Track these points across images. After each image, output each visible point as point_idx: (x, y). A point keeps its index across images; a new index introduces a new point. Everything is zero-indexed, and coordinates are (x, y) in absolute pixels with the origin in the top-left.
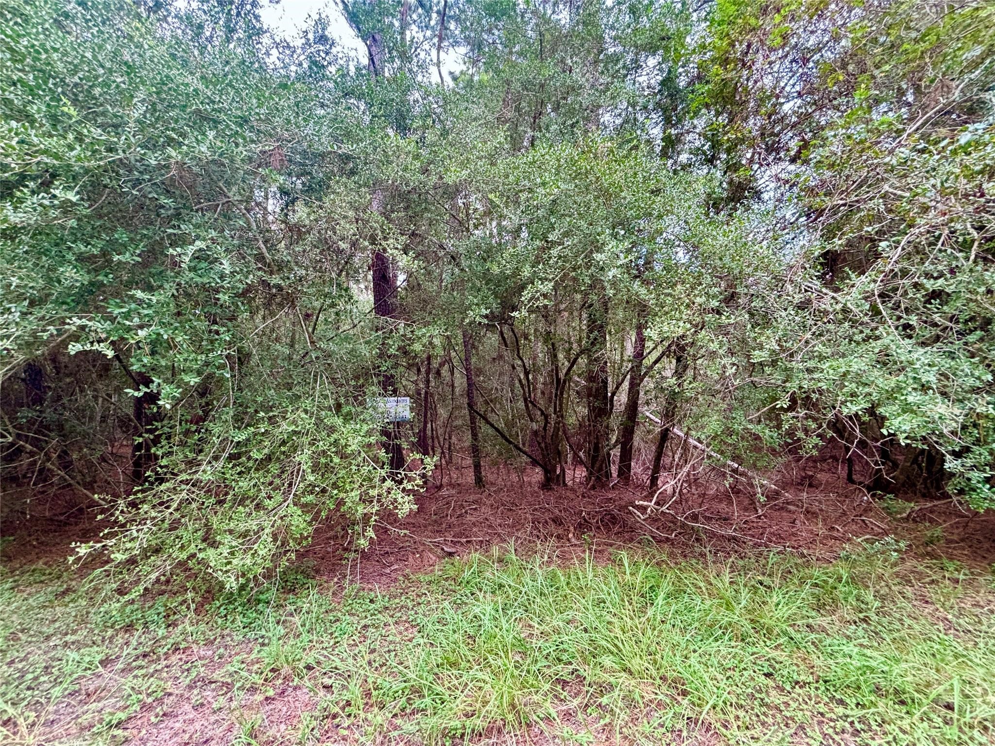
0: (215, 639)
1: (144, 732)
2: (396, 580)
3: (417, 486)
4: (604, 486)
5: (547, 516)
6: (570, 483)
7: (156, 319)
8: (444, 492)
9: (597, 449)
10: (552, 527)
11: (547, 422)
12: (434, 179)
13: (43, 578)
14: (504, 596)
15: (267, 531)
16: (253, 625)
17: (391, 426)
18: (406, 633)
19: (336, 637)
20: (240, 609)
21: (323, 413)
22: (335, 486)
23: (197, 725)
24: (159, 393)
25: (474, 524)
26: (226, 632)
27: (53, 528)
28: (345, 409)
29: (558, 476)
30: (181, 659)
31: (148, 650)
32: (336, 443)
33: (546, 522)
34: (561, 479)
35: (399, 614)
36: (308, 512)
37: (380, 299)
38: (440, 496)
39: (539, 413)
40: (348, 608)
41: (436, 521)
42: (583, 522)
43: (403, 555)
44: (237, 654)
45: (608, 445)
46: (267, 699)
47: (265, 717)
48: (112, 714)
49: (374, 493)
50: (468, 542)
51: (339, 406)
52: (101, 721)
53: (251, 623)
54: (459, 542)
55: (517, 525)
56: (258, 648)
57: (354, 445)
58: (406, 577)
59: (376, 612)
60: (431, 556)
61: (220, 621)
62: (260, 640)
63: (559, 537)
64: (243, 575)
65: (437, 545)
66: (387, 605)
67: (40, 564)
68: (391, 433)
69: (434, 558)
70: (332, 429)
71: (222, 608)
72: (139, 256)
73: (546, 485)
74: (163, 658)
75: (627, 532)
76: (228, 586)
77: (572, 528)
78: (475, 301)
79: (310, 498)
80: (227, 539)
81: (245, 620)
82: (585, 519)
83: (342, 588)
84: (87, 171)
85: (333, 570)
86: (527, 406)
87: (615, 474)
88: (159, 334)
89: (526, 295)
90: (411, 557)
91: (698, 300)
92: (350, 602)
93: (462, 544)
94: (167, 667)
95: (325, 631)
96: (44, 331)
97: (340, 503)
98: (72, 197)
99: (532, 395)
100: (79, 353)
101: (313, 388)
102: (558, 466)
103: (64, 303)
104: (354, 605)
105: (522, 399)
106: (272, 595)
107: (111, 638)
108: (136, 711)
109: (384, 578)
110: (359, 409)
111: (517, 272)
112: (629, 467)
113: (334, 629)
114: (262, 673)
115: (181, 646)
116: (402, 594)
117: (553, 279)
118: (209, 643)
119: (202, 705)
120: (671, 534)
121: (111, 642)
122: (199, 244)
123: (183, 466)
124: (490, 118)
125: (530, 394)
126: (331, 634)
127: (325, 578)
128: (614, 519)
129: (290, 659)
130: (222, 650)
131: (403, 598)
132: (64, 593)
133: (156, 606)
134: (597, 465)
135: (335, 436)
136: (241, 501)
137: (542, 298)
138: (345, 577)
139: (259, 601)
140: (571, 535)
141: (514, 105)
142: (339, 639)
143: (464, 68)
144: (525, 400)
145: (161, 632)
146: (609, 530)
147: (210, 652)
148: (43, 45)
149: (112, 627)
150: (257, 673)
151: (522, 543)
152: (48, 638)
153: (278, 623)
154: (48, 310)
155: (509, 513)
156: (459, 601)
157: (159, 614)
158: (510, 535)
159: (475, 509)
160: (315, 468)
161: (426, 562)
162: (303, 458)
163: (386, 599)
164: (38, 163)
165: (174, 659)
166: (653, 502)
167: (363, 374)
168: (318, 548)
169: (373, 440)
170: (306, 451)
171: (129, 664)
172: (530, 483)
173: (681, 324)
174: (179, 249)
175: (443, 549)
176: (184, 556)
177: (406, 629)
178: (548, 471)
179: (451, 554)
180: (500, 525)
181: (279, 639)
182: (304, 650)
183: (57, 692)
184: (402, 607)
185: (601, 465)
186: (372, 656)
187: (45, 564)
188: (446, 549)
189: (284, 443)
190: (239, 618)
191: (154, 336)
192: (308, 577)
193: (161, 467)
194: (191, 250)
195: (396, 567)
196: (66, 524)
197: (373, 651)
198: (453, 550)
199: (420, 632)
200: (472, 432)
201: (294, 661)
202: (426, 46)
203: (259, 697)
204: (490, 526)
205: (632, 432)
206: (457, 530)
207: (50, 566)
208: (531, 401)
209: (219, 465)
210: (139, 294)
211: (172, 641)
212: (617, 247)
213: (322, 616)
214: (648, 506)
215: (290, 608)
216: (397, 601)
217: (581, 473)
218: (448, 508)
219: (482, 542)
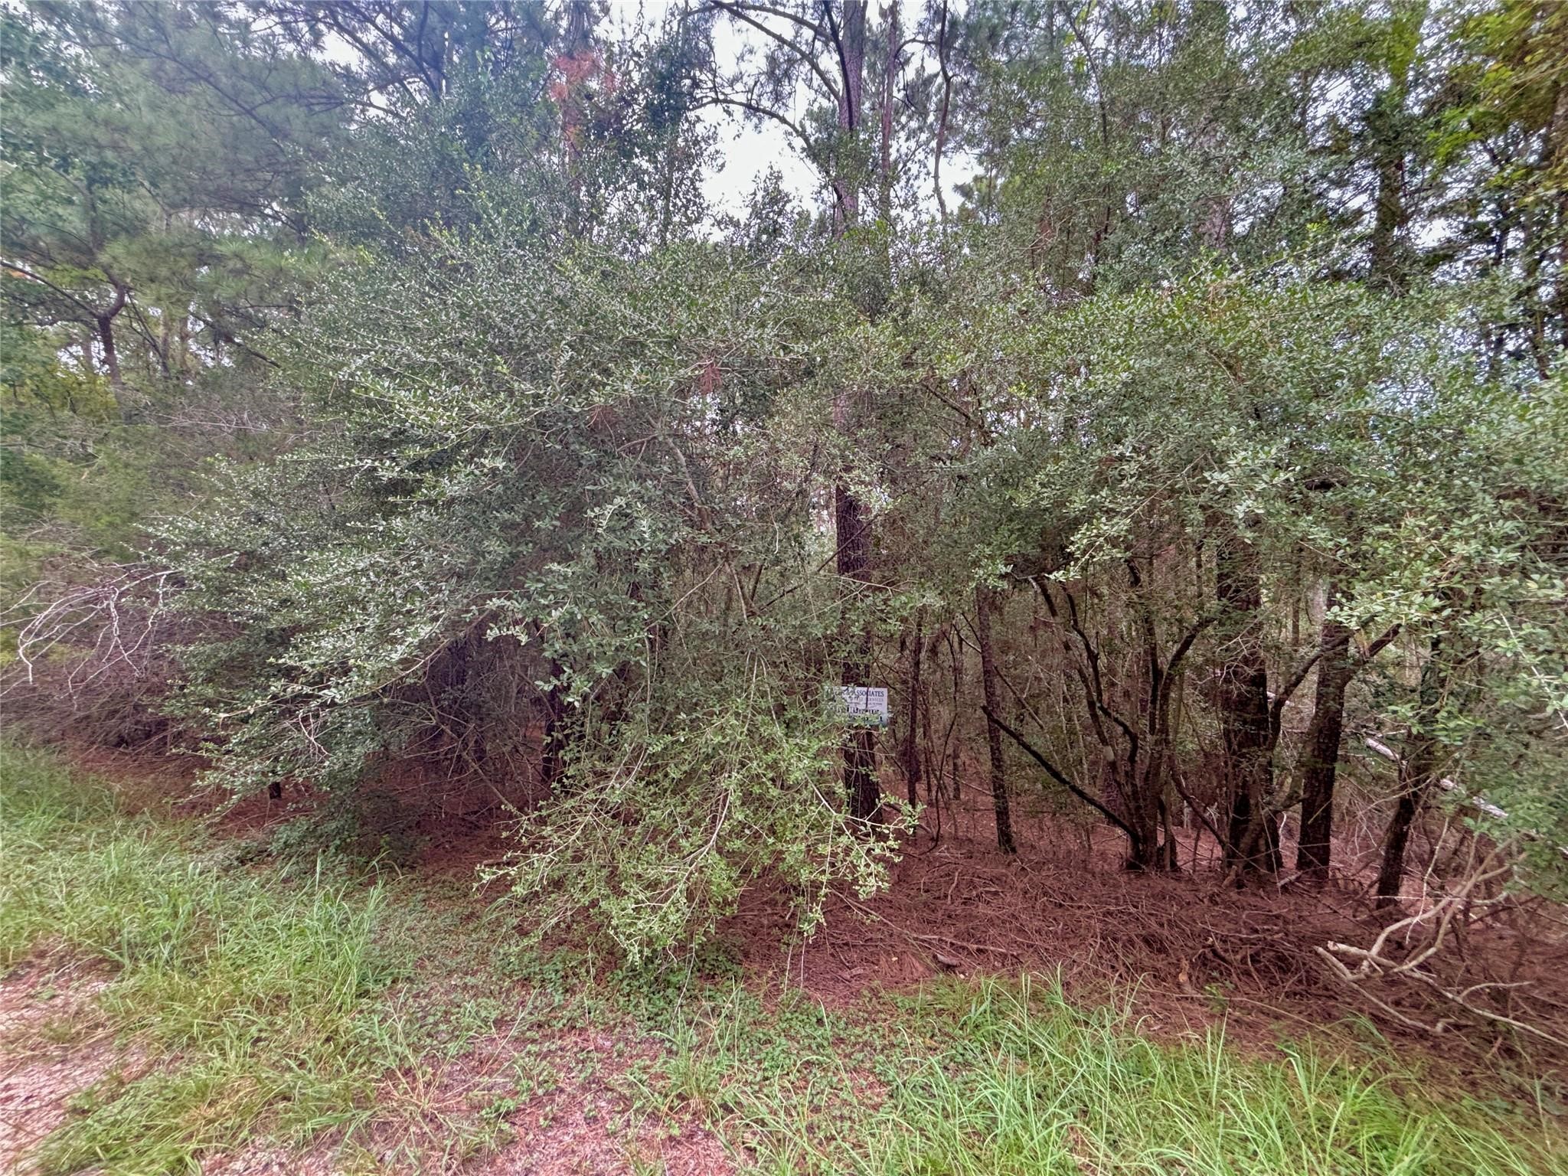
0: (615, 1026)
1: (531, 1136)
2: (858, 994)
3: (892, 850)
4: (1262, 883)
5: (1134, 930)
6: (1187, 867)
7: (571, 595)
8: (943, 851)
9: (1243, 806)
10: (1143, 954)
11: (1135, 748)
12: (922, 373)
13: (452, 894)
14: (1043, 1070)
15: (681, 886)
16: (659, 1018)
17: (854, 744)
18: (868, 1093)
19: (765, 1070)
20: (645, 989)
21: (759, 717)
22: (772, 831)
23: (587, 1149)
24: (569, 687)
25: (991, 920)
26: (628, 1019)
27: (464, 829)
28: (790, 714)
29: (1162, 849)
30: (576, 1043)
31: (543, 1019)
32: (773, 766)
33: (1131, 941)
34: (1167, 854)
35: (860, 1056)
36: (736, 864)
37: (846, 539)
38: (936, 859)
39: (1120, 730)
40: (785, 1025)
41: (925, 904)
42: (1210, 956)
43: (872, 953)
44: (639, 1056)
45: (1269, 803)
46: (671, 1138)
47: (666, 1167)
48: (502, 1099)
49: (825, 849)
50: (979, 951)
51: (781, 709)
52: (490, 1103)
53: (657, 1015)
54: (964, 948)
55: (1072, 936)
56: (663, 1055)
57: (799, 770)
58: (875, 992)
59: (825, 1044)
60: (917, 965)
61: (622, 1000)
62: (667, 1044)
63: (1158, 977)
64: (650, 943)
65: (926, 945)
66: (843, 1035)
67: (449, 876)
68: (853, 754)
69: (921, 969)
70: (769, 744)
71: (625, 983)
72: (557, 519)
73: (1135, 864)
74: (558, 1035)
75: (1318, 997)
76: (630, 957)
77: (1185, 964)
78: (988, 551)
79: (737, 844)
80: (634, 888)
81: (650, 1007)
82: (1215, 952)
83: (779, 991)
84: (514, 429)
85: (767, 958)
86: (1094, 716)
87: (1290, 860)
88: (572, 613)
89: (1079, 539)
90: (883, 959)
91: (1460, 548)
92: (788, 1015)
93: (970, 953)
94: (562, 1049)
95: (752, 1054)
96: (468, 612)
97: (779, 856)
98: (500, 464)
99: (1105, 697)
100: (497, 639)
101: (749, 680)
102: (1160, 830)
103: (487, 579)
104: (793, 1023)
105: (1085, 702)
106: (685, 977)
107: (508, 990)
108: (524, 1103)
109: (841, 986)
110: (809, 714)
111: (1060, 503)
112: (1324, 855)
113: (763, 1055)
114: (666, 1096)
115: (578, 1025)
116: (866, 1020)
117: (1130, 511)
118: (609, 1030)
119: (595, 1119)
120: (1434, 1023)
121: (507, 996)
122: (619, 501)
123: (590, 779)
124: (1017, 254)
125: (1100, 694)
126: (760, 1062)
127: (756, 967)
128: (1283, 963)
129: (703, 1085)
130: (621, 1045)
131: (868, 1028)
132: (469, 918)
133: (555, 960)
134: (1246, 841)
135: (772, 755)
136: (654, 834)
137: (1106, 547)
138: (783, 971)
139: (669, 984)
140: (1183, 978)
141: (1058, 226)
142: (770, 1074)
143: (980, 171)
144: (1091, 705)
145: (558, 999)
146: (1273, 983)
147: (608, 1044)
148: (486, 302)
149: (510, 977)
150: (660, 1093)
151: (1080, 973)
152: (450, 974)
153: (689, 1023)
154: (474, 588)
155: (1059, 912)
156: (960, 1059)
157: (557, 971)
158: (1057, 952)
159: (996, 893)
160: (747, 799)
161: (906, 973)
162: (730, 783)
163: (842, 1025)
164: (473, 431)
165: (570, 1040)
166: (1375, 949)
167: (814, 661)
168: (749, 915)
169: (824, 764)
170: (734, 774)
171: (523, 1033)
172: (1103, 855)
173: (1418, 598)
174: (596, 510)
175: (935, 957)
176: (585, 901)
177: (871, 1086)
178: (1141, 839)
179: (949, 968)
180: (1038, 932)
181: (690, 1049)
182: (722, 1076)
183: (452, 1048)
184: (865, 1044)
185: (1256, 841)
186: (815, 1118)
187: (455, 875)
188: (941, 958)
189: (708, 758)
190: (644, 1002)
191: (568, 616)
192: (732, 960)
193: (568, 778)
194: (609, 509)
195: (859, 971)
196: (478, 827)
197: (816, 1110)
198: (955, 962)
199: (891, 1096)
200: (993, 754)
201: (707, 1090)
202: (920, 155)
203: (661, 1133)
204: (1021, 931)
205: (1329, 780)
206: (961, 926)
207: (458, 880)
208: (1101, 708)
209: (629, 782)
210: (555, 567)
211: (569, 1015)
212: (1255, 457)
213: (747, 1029)
214: (1362, 959)
215: (707, 1005)
216: (858, 1031)
217: (1210, 850)
218: (949, 883)
219: (1004, 956)
